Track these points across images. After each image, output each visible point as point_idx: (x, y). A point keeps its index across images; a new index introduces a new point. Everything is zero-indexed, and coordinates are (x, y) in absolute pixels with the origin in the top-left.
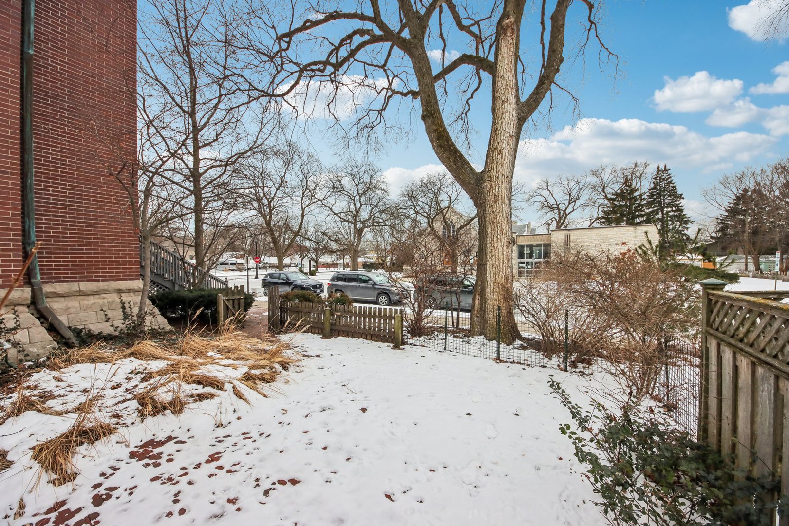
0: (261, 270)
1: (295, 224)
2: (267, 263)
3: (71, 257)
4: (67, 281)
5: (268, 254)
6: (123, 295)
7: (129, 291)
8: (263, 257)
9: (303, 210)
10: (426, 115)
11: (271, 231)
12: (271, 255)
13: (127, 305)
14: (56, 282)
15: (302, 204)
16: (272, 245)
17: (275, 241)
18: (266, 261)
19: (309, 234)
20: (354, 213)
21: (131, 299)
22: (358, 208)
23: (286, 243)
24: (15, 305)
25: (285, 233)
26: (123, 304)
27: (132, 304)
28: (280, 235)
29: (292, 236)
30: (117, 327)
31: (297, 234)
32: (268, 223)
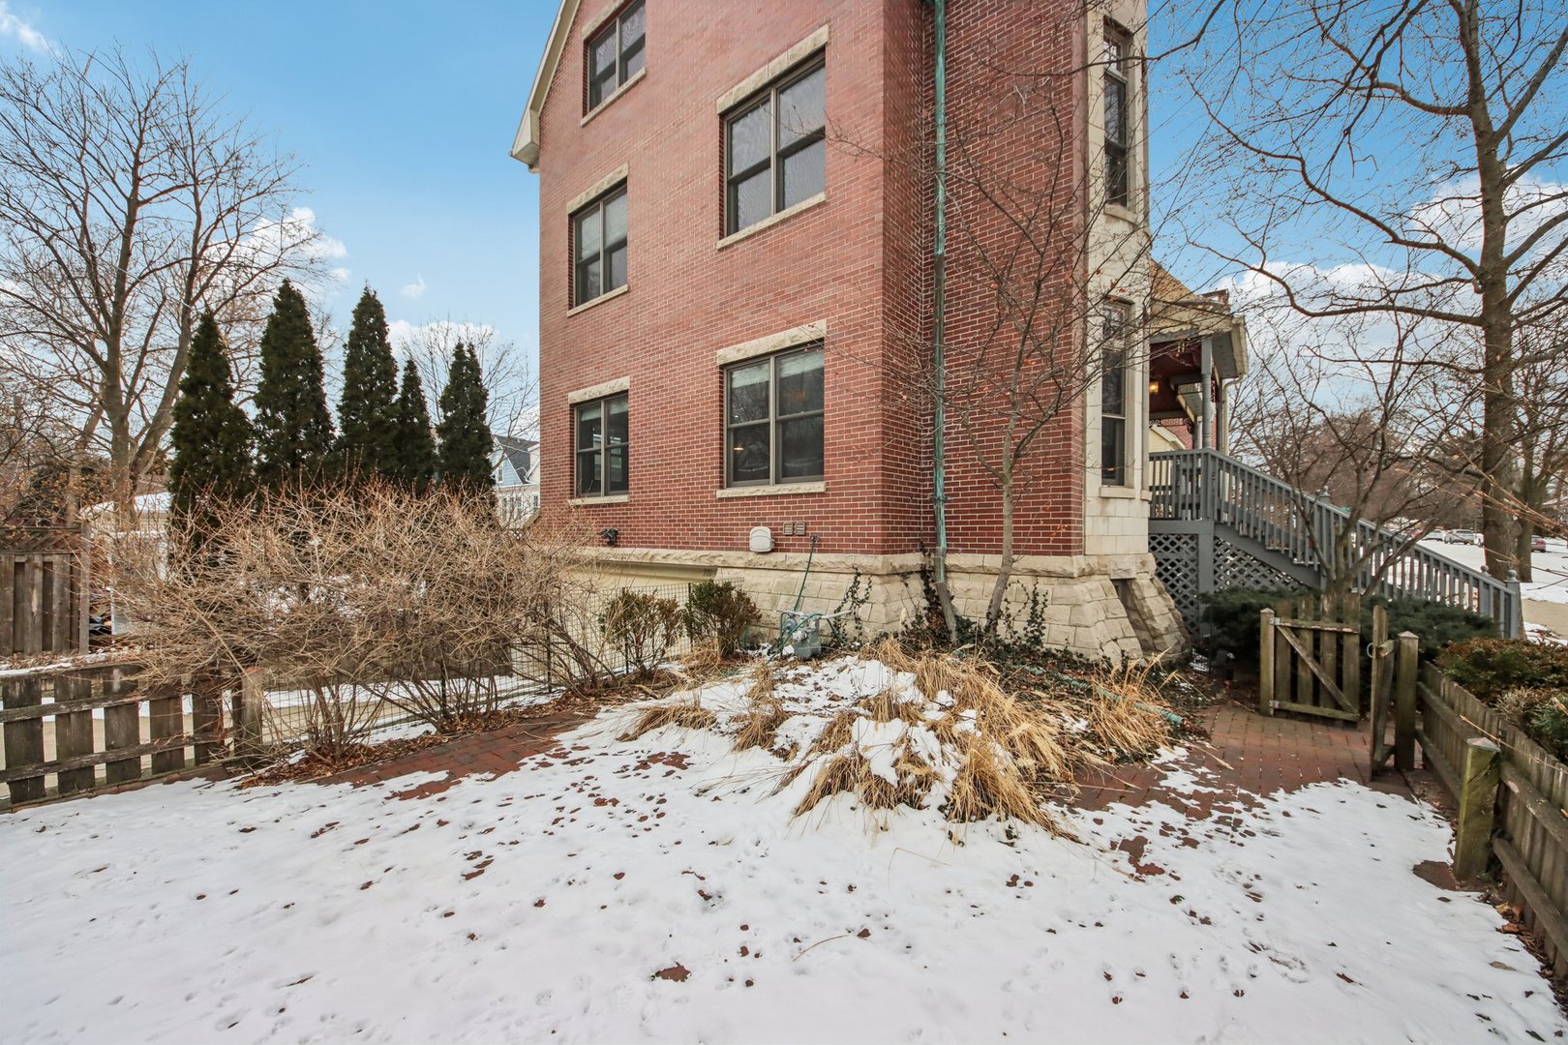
3: (980, 517)
4: (974, 552)
6: (1040, 579)
7: (1049, 574)
13: (1040, 599)
14: (963, 552)
21: (1049, 588)
24: (872, 575)
26: (1035, 595)
27: (1049, 597)
30: (1015, 633)
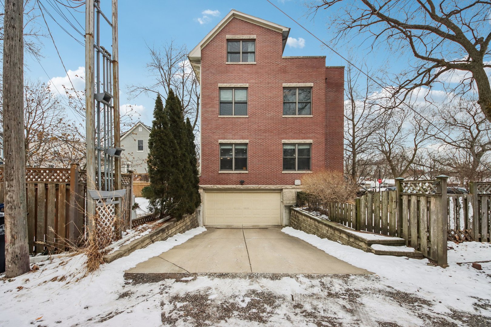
0: (382, 188)
1: (410, 155)
2: (387, 184)
5: (388, 177)
8: (384, 180)
9: (416, 146)
10: (480, 102)
11: (390, 161)
12: (390, 178)
15: (415, 141)
16: (391, 171)
17: (393, 169)
18: (386, 182)
19: (424, 161)
20: (471, 139)
22: (474, 136)
23: (403, 168)
25: (402, 162)
28: (397, 164)
29: (407, 164)
31: (411, 162)
32: (388, 158)
